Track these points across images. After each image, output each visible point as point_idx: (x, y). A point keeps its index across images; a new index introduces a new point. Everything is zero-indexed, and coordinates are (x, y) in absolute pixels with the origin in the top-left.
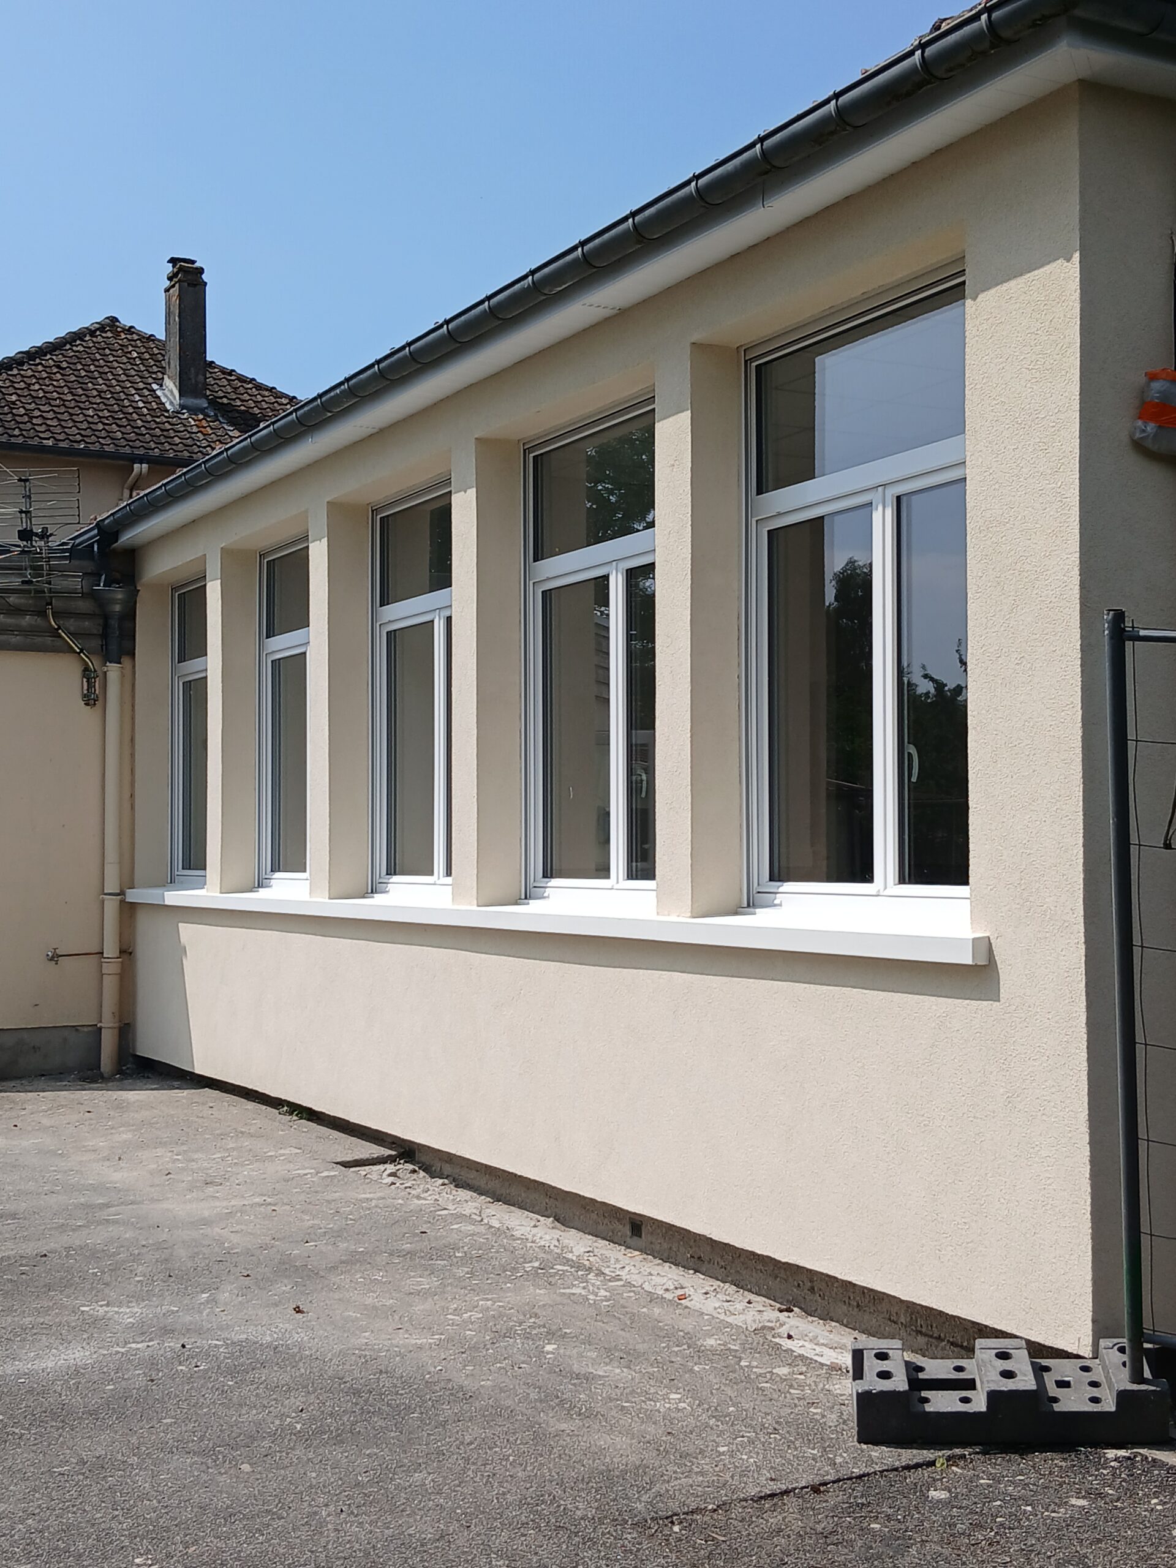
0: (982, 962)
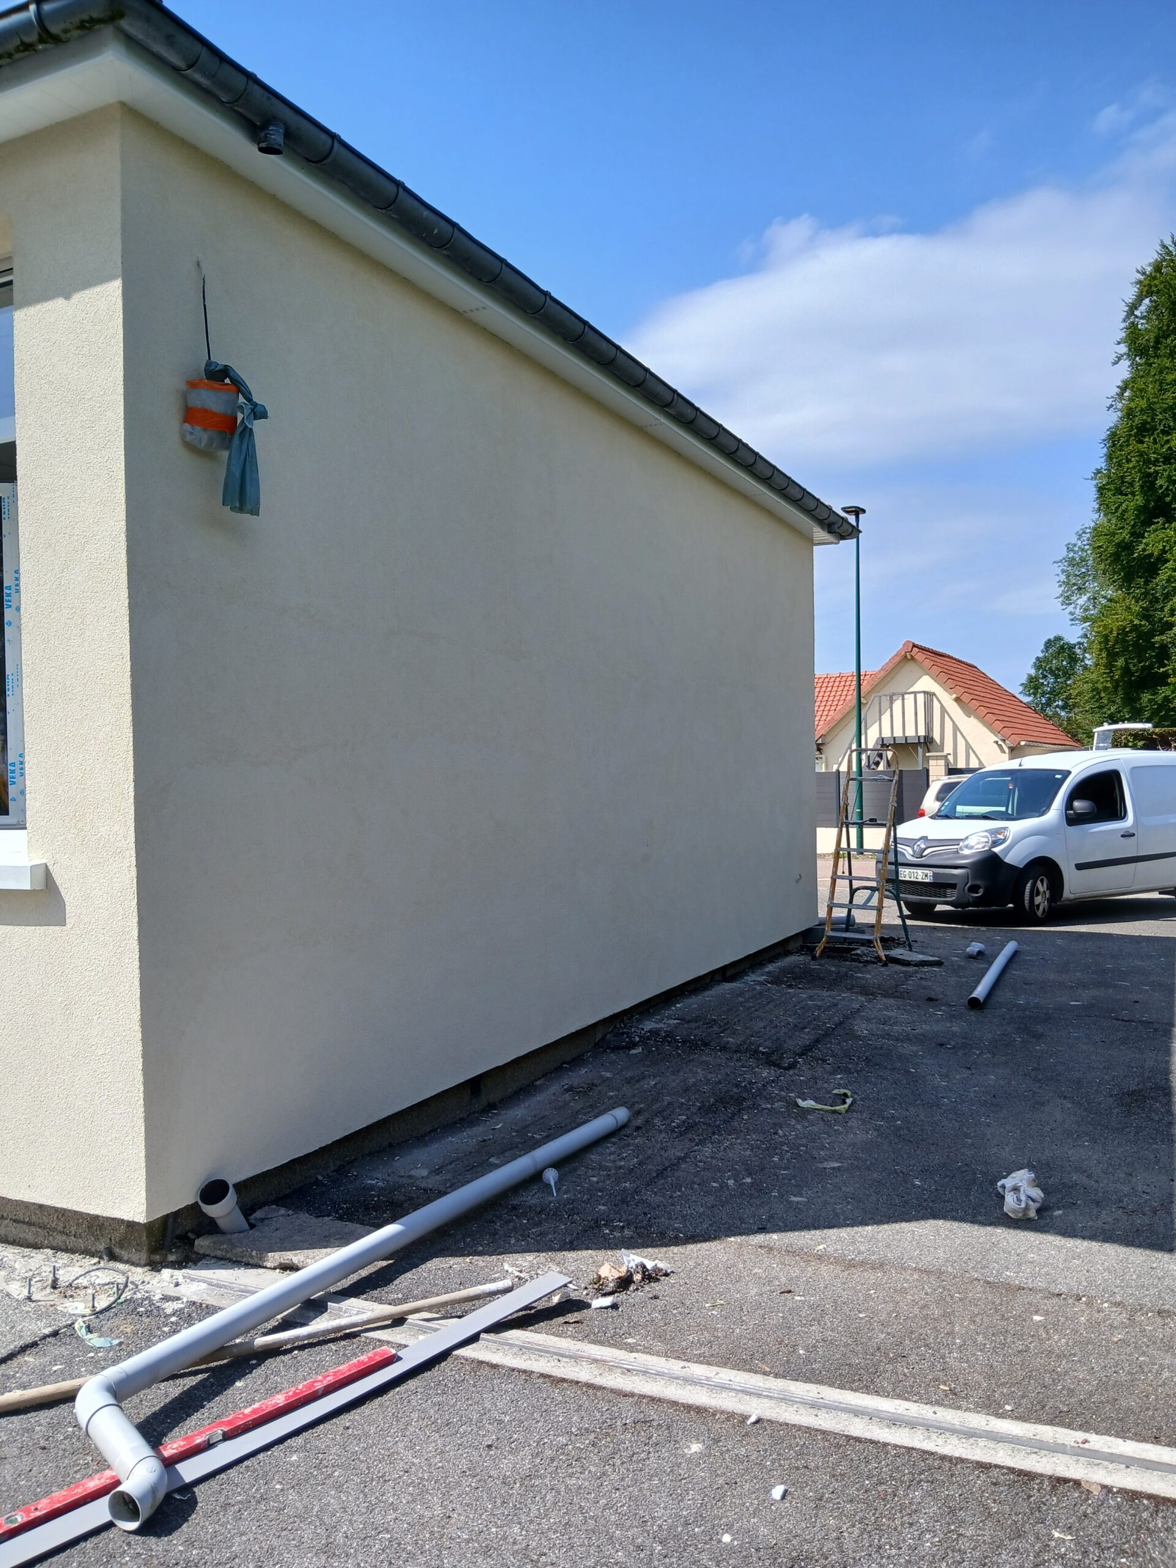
0: (39, 887)
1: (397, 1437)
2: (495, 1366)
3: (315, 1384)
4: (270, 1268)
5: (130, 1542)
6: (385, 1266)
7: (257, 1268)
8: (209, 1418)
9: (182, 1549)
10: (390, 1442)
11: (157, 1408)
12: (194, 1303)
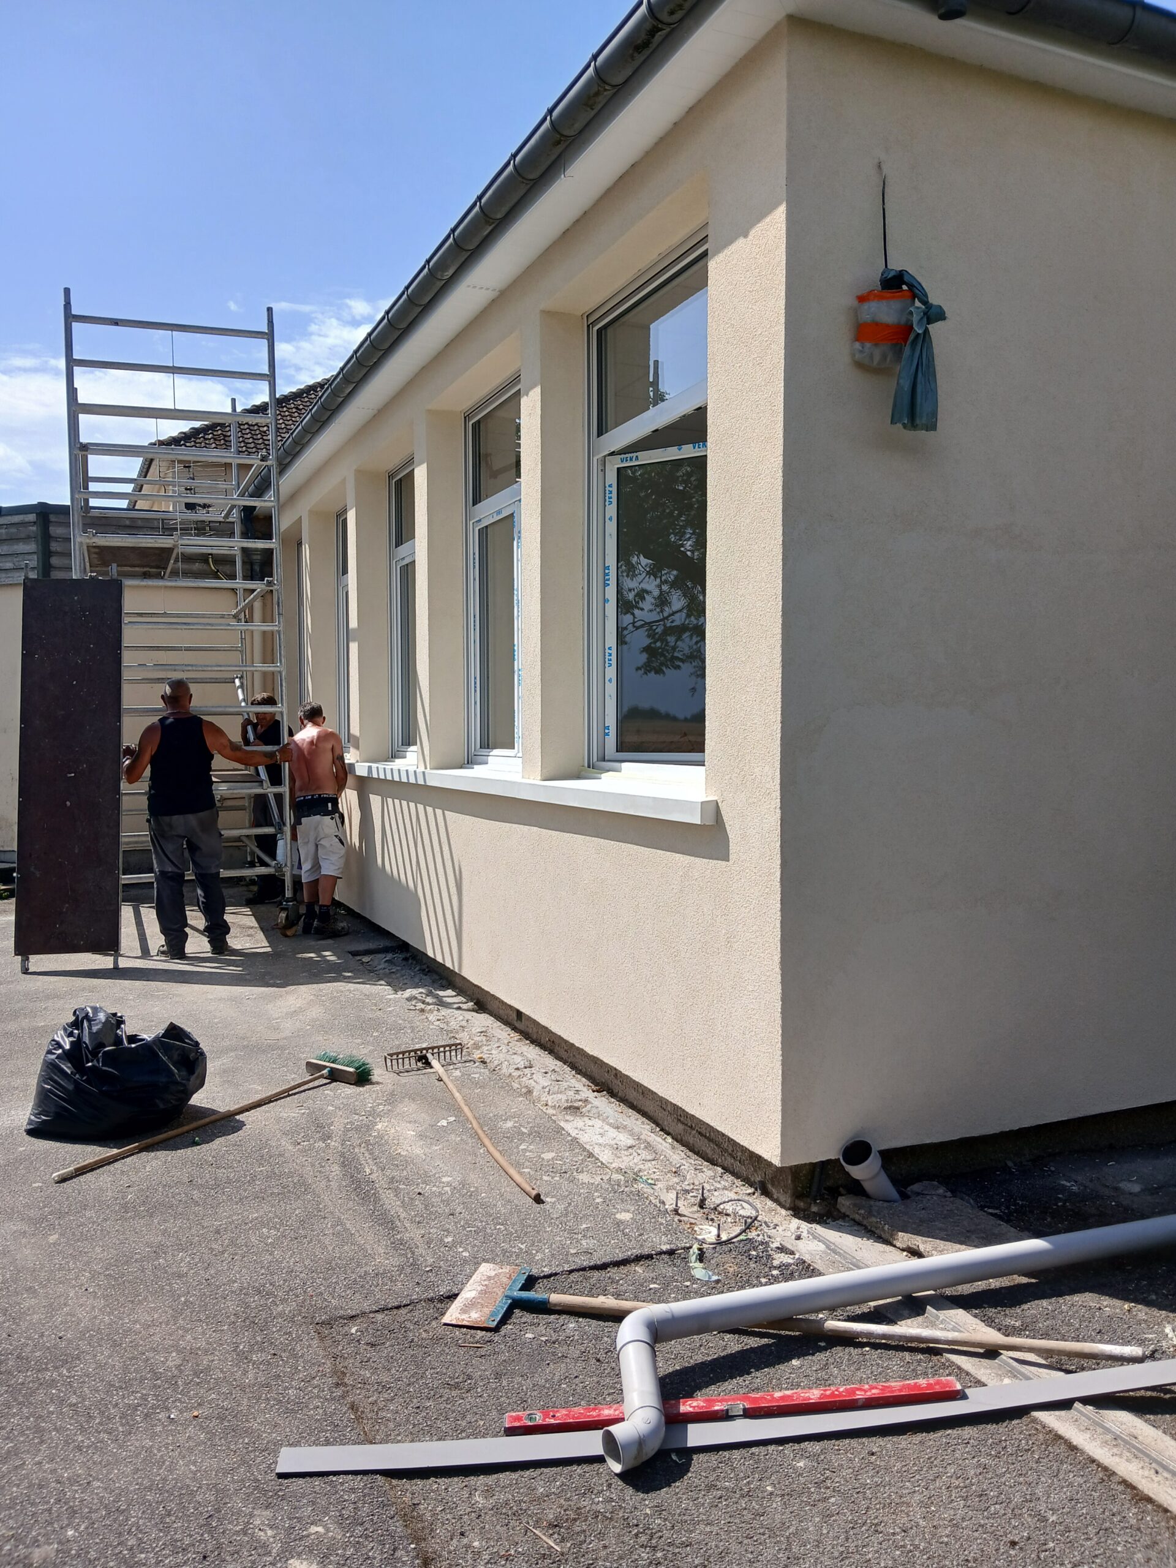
0: (710, 822)
1: (919, 1486)
2: (1073, 1448)
3: (858, 1393)
4: (899, 1248)
5: (611, 1484)
6: (1024, 1284)
7: (887, 1245)
8: (748, 1387)
9: (649, 1513)
10: (908, 1488)
11: (709, 1358)
12: (804, 1262)
